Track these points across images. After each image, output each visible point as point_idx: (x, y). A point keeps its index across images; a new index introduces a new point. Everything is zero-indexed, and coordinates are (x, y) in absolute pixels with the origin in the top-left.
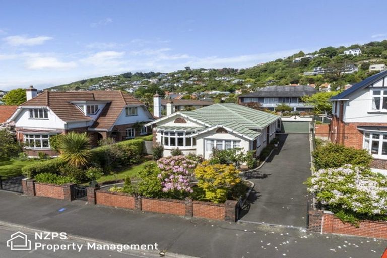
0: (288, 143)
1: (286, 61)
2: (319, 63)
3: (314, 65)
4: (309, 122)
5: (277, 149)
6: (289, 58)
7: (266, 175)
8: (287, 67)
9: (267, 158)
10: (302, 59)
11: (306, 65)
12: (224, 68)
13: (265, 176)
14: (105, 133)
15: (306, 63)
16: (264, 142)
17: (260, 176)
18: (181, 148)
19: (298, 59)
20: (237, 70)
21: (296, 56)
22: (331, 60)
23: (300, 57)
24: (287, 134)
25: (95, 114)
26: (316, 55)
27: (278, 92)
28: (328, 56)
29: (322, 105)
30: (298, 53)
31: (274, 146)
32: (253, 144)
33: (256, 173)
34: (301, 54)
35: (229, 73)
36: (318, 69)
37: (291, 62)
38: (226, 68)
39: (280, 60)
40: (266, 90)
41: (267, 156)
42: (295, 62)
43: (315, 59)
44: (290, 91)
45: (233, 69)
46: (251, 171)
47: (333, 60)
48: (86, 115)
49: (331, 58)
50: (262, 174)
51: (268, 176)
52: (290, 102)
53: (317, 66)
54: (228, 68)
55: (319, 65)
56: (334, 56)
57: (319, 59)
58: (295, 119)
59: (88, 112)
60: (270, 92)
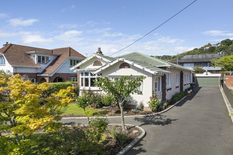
0: (201, 92)
1: (200, 49)
2: (221, 49)
3: (218, 51)
4: (218, 77)
5: (190, 95)
6: (202, 48)
7: (171, 120)
8: (201, 53)
9: (177, 103)
10: (210, 48)
11: (213, 51)
12: (163, 56)
13: (168, 122)
14: (48, 78)
15: (212, 50)
16: (176, 87)
17: (162, 121)
18: (93, 88)
19: (208, 48)
20: (171, 56)
21: (206, 46)
22: (228, 47)
23: (208, 46)
24: (201, 87)
25: (46, 64)
26: (219, 45)
27: (193, 59)
28: (227, 45)
29: (228, 66)
30: (207, 44)
31: (187, 92)
32: (162, 86)
33: (159, 117)
34: (209, 45)
35: (166, 58)
36: (221, 53)
37: (203, 50)
38: (165, 56)
39: (196, 49)
40: (185, 58)
41: (178, 100)
42: (206, 49)
43: (218, 47)
44: (202, 58)
45: (169, 56)
46: (154, 114)
47: (230, 47)
48: (36, 63)
49: (229, 46)
50: (166, 119)
51: (172, 122)
52: (203, 66)
53: (220, 52)
54: (166, 55)
55: (221, 51)
56: (231, 45)
57: (221, 47)
58: (207, 74)
59: (39, 61)
60: (188, 59)
